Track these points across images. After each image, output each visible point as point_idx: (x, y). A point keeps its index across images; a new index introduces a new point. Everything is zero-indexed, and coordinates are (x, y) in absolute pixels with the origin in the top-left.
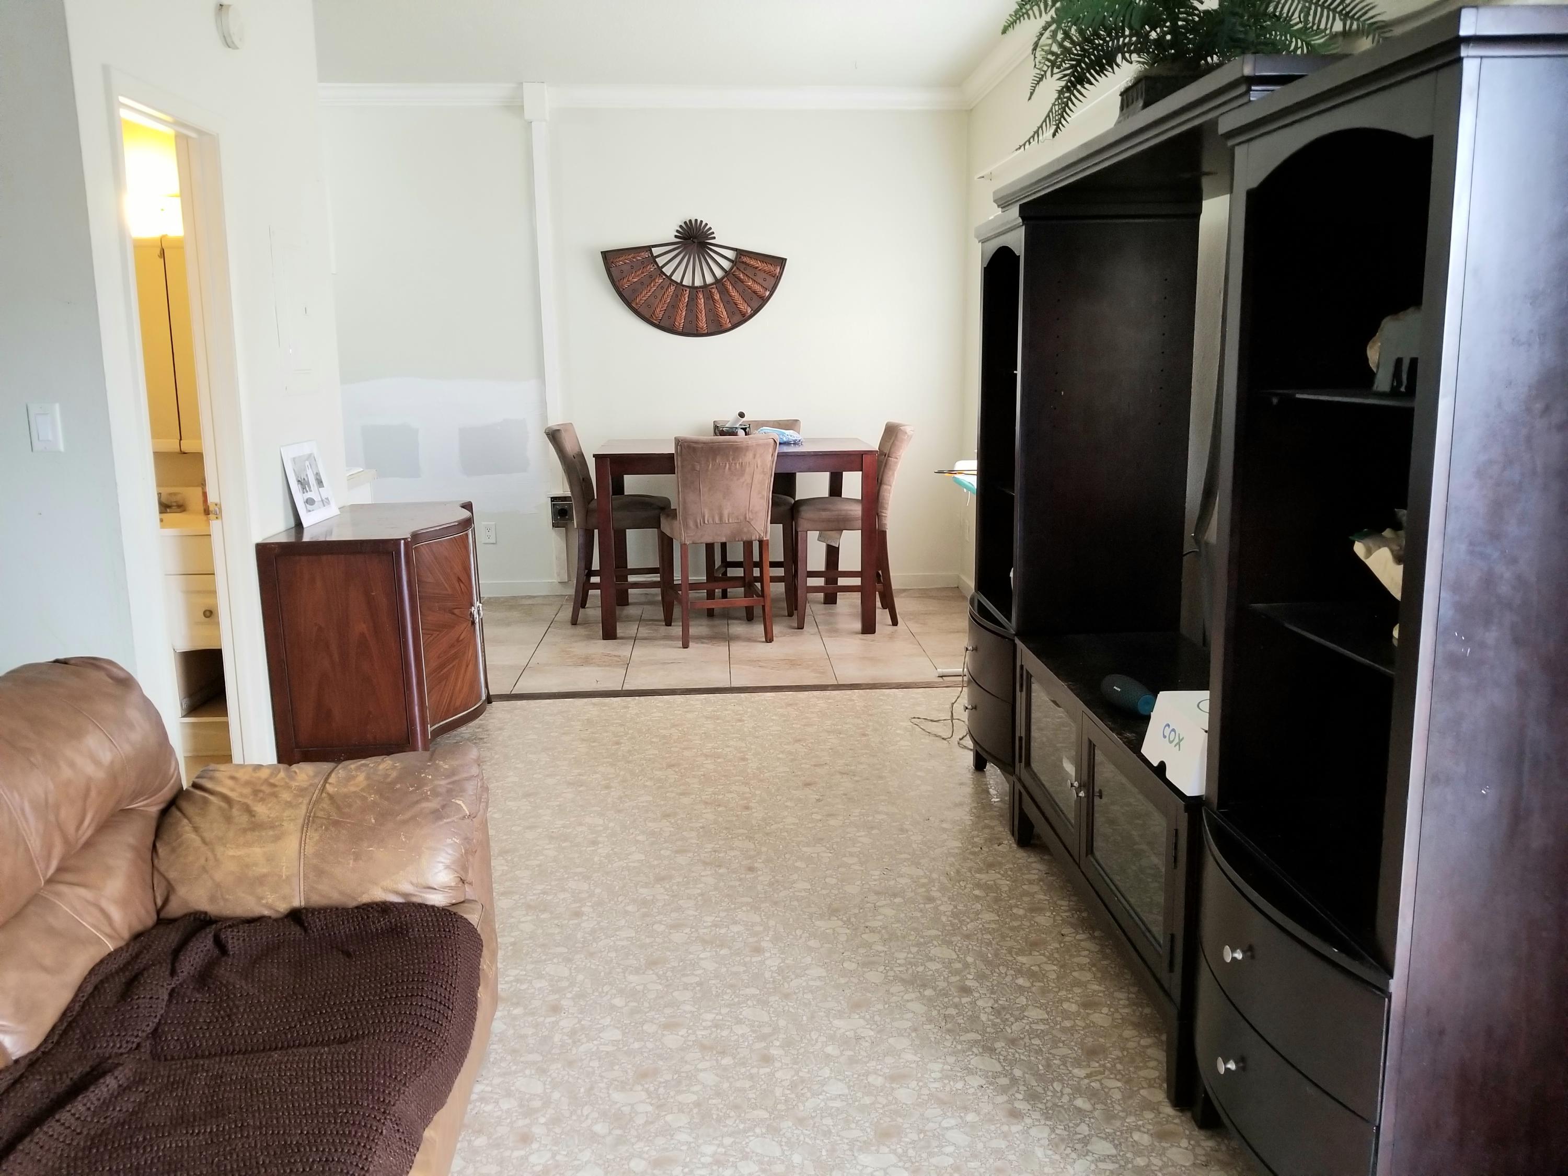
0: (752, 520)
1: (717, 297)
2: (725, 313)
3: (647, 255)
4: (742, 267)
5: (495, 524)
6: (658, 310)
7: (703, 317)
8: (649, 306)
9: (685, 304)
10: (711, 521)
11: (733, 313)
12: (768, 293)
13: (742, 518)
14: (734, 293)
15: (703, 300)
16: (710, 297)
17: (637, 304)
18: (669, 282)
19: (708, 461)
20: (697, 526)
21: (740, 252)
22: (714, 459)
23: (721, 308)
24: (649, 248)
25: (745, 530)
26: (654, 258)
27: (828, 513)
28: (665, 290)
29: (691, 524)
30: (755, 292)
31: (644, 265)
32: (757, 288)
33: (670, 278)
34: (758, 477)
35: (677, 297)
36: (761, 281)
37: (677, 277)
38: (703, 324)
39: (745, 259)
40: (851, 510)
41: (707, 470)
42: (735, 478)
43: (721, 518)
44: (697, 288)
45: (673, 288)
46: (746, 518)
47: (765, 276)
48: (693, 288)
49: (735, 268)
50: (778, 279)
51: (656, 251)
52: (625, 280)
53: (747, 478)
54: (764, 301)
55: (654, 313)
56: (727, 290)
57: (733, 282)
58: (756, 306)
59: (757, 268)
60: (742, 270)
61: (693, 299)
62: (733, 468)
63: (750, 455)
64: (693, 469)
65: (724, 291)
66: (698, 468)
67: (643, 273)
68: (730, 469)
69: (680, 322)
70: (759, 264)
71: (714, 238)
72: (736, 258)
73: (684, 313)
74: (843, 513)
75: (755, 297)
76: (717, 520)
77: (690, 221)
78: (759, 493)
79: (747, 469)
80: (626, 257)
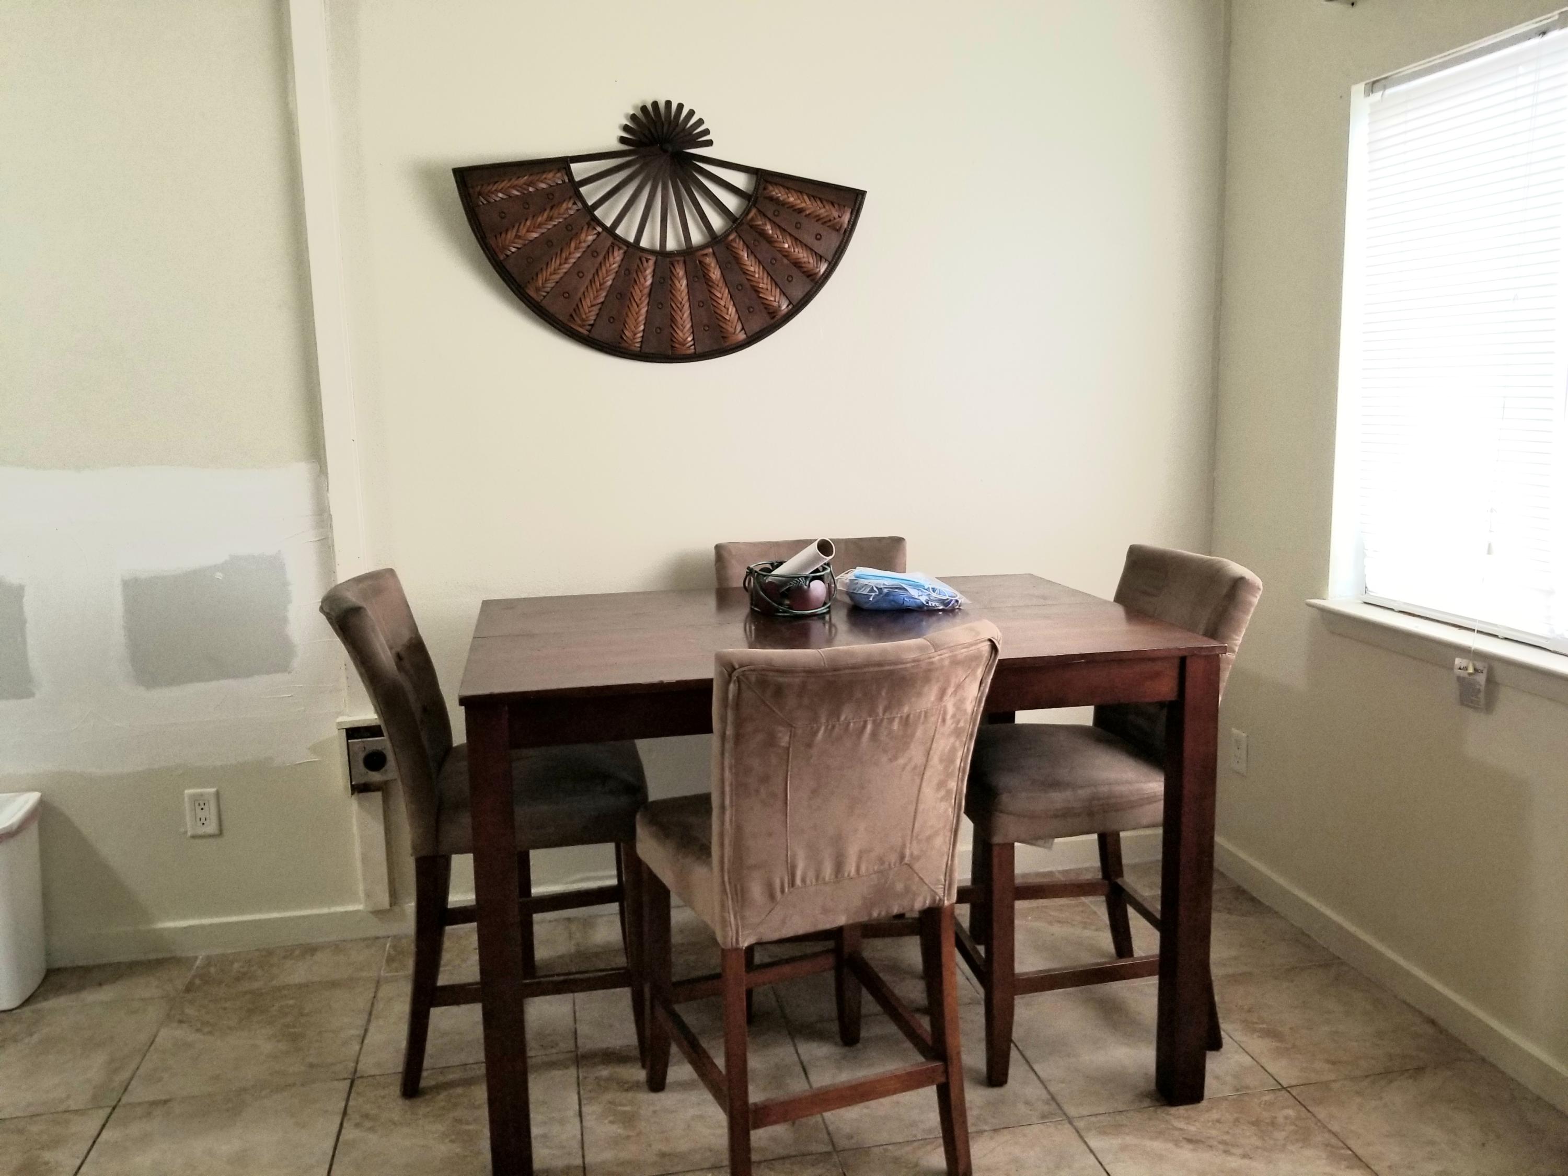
0: (918, 858)
1: (715, 274)
2: (732, 310)
3: (558, 178)
4: (770, 209)
5: (218, 795)
6: (587, 303)
7: (685, 318)
8: (567, 295)
9: (646, 291)
10: (811, 875)
11: (751, 310)
12: (823, 268)
13: (893, 858)
14: (753, 267)
15: (684, 282)
16: (698, 275)
17: (538, 290)
18: (610, 240)
19: (815, 719)
20: (772, 896)
21: (761, 176)
22: (835, 714)
23: (723, 296)
24: (563, 163)
25: (899, 887)
26: (574, 187)
27: (1068, 794)
28: (600, 258)
29: (756, 891)
30: (797, 264)
31: (550, 199)
32: (802, 254)
33: (611, 231)
34: (942, 745)
35: (628, 274)
36: (809, 239)
37: (627, 231)
38: (685, 335)
39: (778, 193)
40: (1118, 783)
41: (809, 745)
42: (884, 759)
43: (839, 867)
44: (671, 254)
45: (618, 256)
46: (902, 857)
47: (818, 228)
48: (662, 254)
49: (754, 211)
50: (847, 234)
51: (579, 170)
52: (511, 235)
53: (915, 753)
54: (817, 283)
55: (577, 309)
56: (737, 259)
57: (751, 242)
58: (798, 294)
59: (800, 211)
60: (770, 214)
61: (664, 281)
62: (883, 737)
63: (931, 694)
64: (771, 741)
65: (731, 263)
66: (784, 740)
67: (550, 219)
68: (874, 735)
69: (636, 330)
70: (805, 203)
71: (709, 143)
72: (756, 188)
73: (644, 310)
74: (1104, 789)
75: (795, 272)
76: (828, 871)
77: (655, 104)
78: (941, 784)
79: (919, 733)
80: (515, 182)
